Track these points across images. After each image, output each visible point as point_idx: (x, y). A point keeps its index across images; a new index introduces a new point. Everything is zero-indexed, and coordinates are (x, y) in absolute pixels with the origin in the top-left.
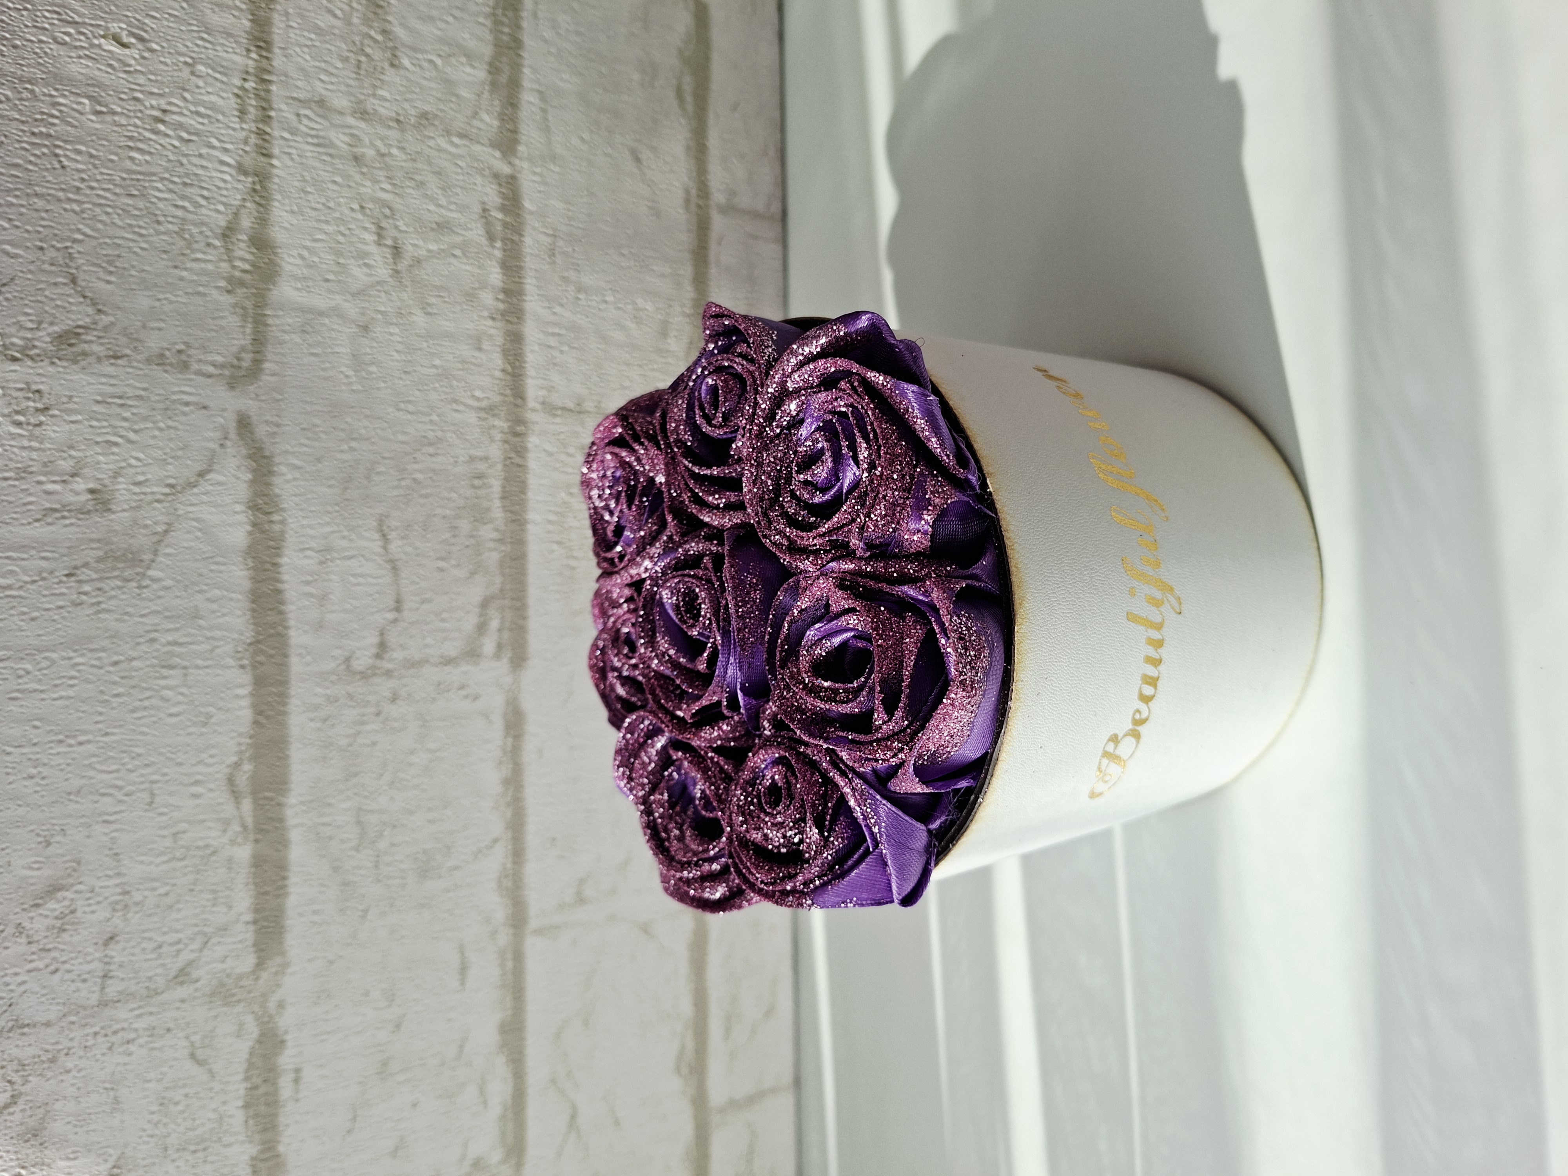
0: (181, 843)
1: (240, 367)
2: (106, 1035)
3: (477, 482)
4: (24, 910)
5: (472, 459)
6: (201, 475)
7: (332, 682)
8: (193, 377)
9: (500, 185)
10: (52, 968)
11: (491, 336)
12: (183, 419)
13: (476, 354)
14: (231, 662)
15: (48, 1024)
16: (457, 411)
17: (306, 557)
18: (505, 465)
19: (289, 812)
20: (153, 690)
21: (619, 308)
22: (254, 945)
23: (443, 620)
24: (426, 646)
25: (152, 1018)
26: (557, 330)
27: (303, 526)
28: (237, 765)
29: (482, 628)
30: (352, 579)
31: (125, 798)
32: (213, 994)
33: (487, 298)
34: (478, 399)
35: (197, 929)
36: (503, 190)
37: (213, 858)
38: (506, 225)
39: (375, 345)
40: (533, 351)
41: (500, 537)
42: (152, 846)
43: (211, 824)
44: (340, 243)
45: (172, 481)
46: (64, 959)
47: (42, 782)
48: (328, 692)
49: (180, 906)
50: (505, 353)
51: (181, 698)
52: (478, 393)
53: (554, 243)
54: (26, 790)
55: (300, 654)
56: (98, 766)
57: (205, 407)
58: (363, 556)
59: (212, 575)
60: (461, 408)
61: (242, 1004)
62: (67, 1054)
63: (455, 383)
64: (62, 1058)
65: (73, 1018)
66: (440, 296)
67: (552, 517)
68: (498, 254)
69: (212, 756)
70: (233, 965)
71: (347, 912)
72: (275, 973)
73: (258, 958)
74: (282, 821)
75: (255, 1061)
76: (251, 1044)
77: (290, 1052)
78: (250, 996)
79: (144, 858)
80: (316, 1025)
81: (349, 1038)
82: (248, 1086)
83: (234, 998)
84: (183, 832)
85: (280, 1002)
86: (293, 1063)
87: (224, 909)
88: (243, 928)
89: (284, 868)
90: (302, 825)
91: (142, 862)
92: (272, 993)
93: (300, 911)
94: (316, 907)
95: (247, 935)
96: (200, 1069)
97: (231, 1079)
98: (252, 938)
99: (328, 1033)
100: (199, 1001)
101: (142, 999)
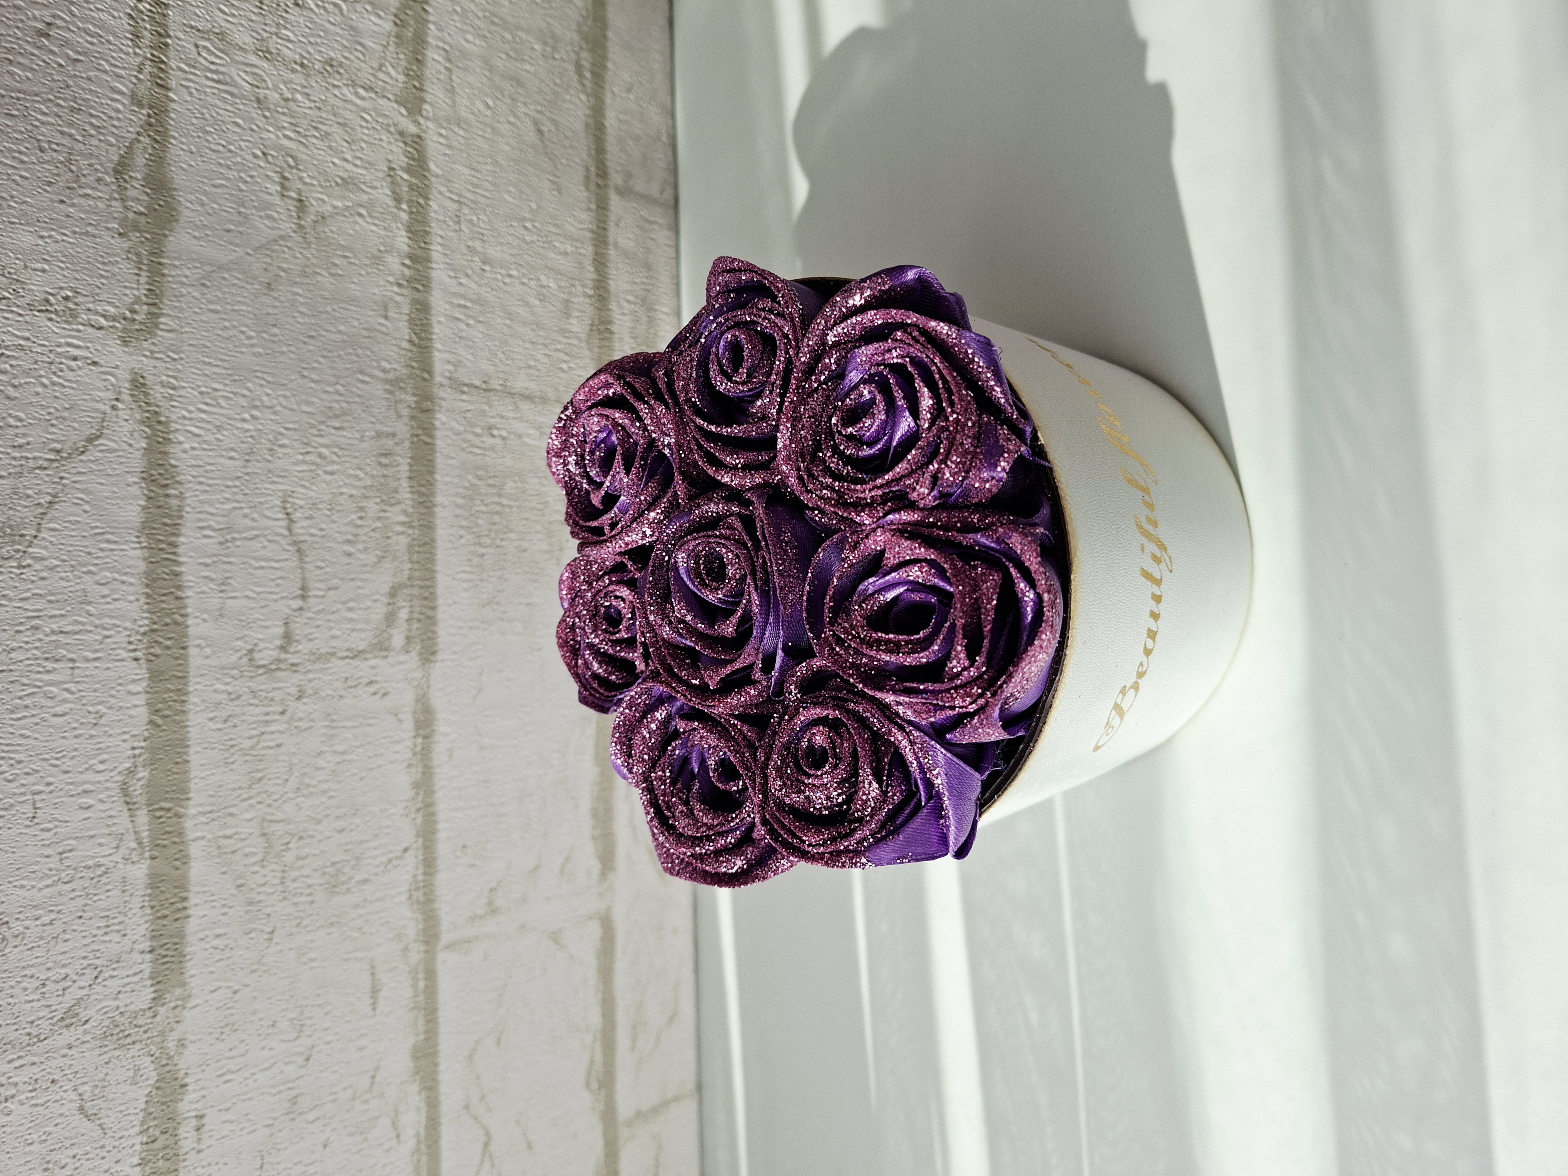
0: (67, 863)
1: (134, 320)
3: (384, 460)
5: (379, 435)
6: (90, 440)
7: (233, 677)
8: (81, 327)
9: (405, 143)
11: (396, 302)
12: (70, 375)
13: (383, 321)
14: (125, 655)
16: (363, 382)
17: (206, 537)
18: (412, 442)
19: (188, 824)
20: (36, 686)
21: (523, 284)
22: (151, 978)
23: (350, 609)
24: (333, 637)
25: (35, 1069)
26: (462, 302)
27: (201, 502)
28: (131, 772)
29: (390, 618)
30: (253, 562)
31: (3, 813)
32: (104, 1036)
33: (394, 263)
34: (384, 371)
35: (85, 963)
36: (409, 149)
37: (104, 880)
38: (411, 187)
39: (277, 304)
40: (439, 322)
41: (406, 519)
42: (35, 868)
43: (102, 840)
44: (241, 190)
45: (58, 446)
48: (229, 688)
49: (67, 937)
50: (411, 322)
51: (67, 695)
52: (384, 364)
53: (459, 211)
55: (198, 646)
57: (95, 363)
58: (265, 536)
59: (101, 554)
60: (367, 379)
61: (138, 1046)
63: (360, 351)
66: (346, 257)
67: (460, 501)
68: (404, 216)
69: (102, 762)
70: (128, 1001)
71: (252, 935)
72: (175, 1008)
73: (155, 991)
74: (180, 834)
75: (152, 1110)
76: (147, 1091)
77: (191, 1096)
78: (146, 1036)
79: (24, 882)
80: (220, 1064)
81: (256, 1077)
82: (145, 1139)
83: (129, 1040)
84: (70, 851)
85: (179, 1040)
86: (195, 1109)
87: (116, 937)
88: (138, 958)
89: (183, 887)
90: (203, 838)
91: (23, 887)
92: (172, 1030)
93: (201, 935)
94: (219, 931)
95: (142, 967)
96: (89, 1125)
97: (126, 1134)
98: (149, 970)
99: (233, 1072)
100: (87, 1045)
101: (22, 1048)
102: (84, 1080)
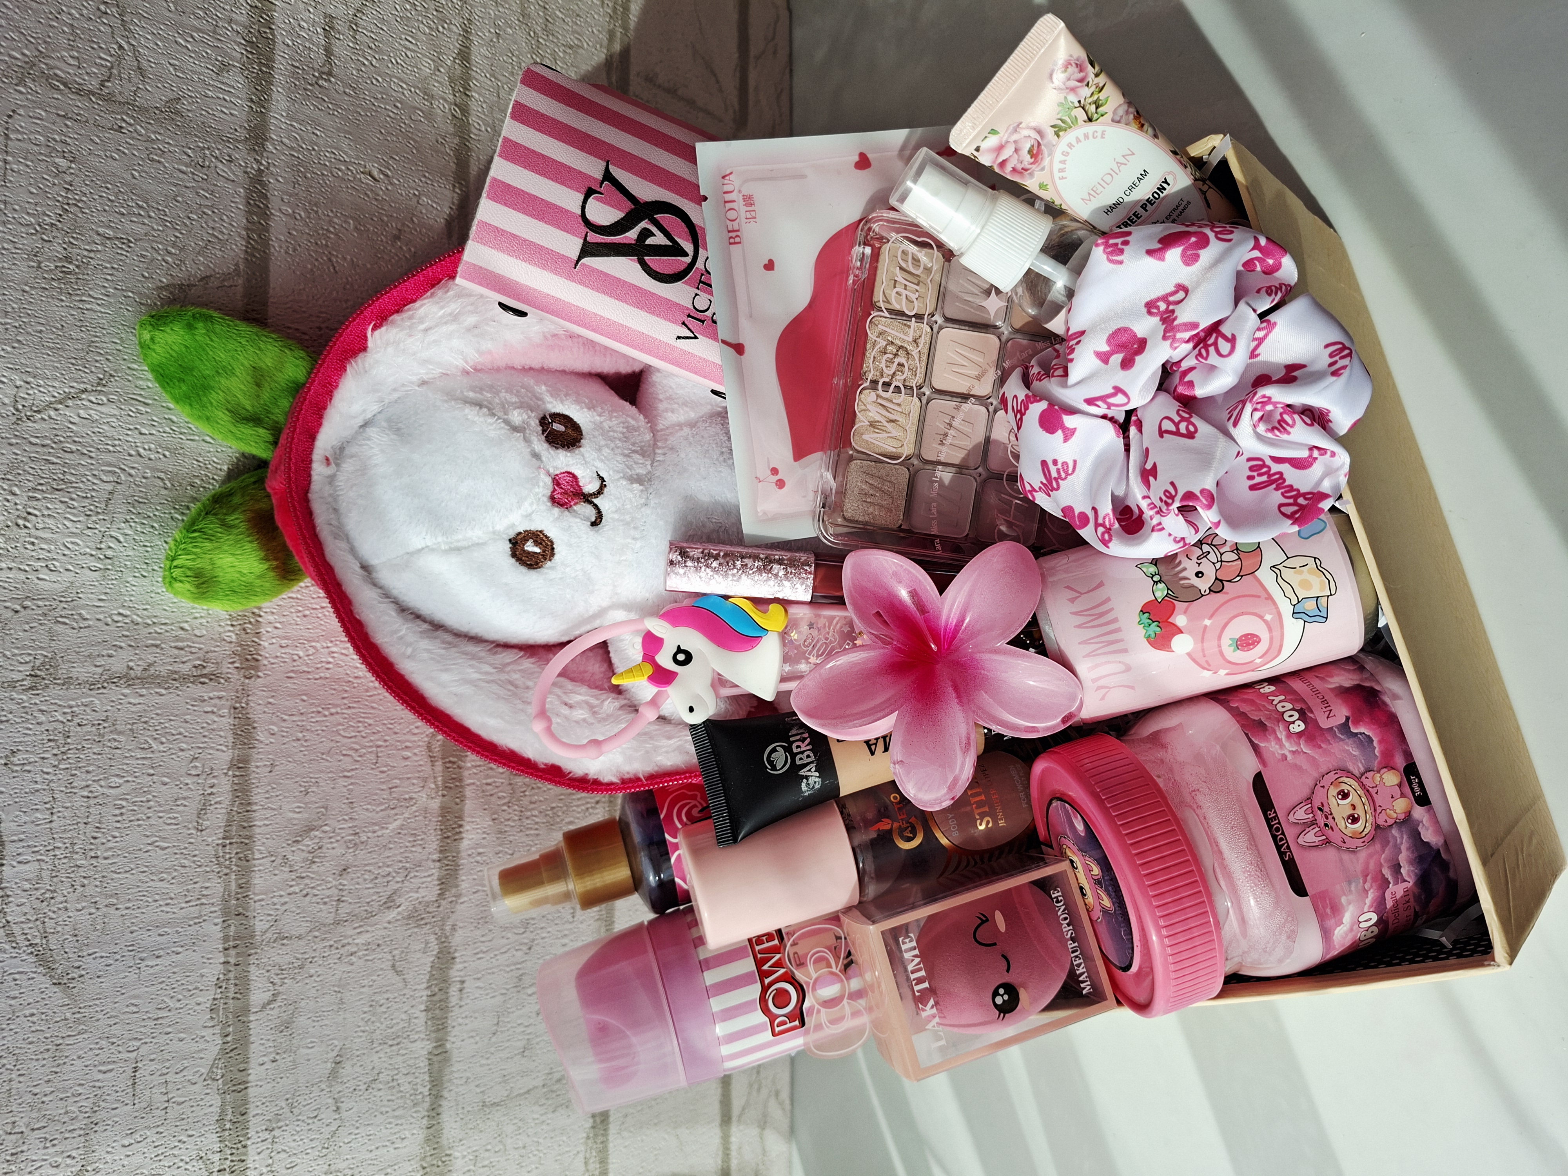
0: (394, 795)
2: (337, 948)
4: (289, 845)
10: (305, 892)
15: (299, 938)
19: (466, 773)
22: (439, 879)
25: (369, 935)
31: (359, 759)
32: (409, 917)
35: (401, 865)
42: (376, 797)
43: (415, 781)
46: (312, 885)
47: (305, 744)
49: (391, 846)
54: (294, 750)
56: (342, 732)
61: (428, 927)
62: (311, 962)
64: (308, 965)
65: (317, 934)
69: (417, 727)
70: (424, 894)
71: (500, 855)
72: (451, 902)
73: (440, 889)
74: (461, 780)
75: (434, 973)
76: (432, 959)
77: (458, 966)
78: (434, 920)
79: (369, 807)
80: (476, 945)
81: (498, 957)
82: (429, 993)
83: (423, 922)
84: (396, 787)
85: (453, 925)
86: (460, 976)
87: (419, 849)
88: (432, 865)
89: (460, 818)
90: (473, 784)
91: (367, 810)
92: (449, 918)
93: (470, 852)
94: (481, 850)
95: (434, 871)
96: (398, 978)
97: (418, 987)
98: (437, 874)
99: (484, 952)
100: (399, 923)
101: (362, 920)
102: (396, 946)
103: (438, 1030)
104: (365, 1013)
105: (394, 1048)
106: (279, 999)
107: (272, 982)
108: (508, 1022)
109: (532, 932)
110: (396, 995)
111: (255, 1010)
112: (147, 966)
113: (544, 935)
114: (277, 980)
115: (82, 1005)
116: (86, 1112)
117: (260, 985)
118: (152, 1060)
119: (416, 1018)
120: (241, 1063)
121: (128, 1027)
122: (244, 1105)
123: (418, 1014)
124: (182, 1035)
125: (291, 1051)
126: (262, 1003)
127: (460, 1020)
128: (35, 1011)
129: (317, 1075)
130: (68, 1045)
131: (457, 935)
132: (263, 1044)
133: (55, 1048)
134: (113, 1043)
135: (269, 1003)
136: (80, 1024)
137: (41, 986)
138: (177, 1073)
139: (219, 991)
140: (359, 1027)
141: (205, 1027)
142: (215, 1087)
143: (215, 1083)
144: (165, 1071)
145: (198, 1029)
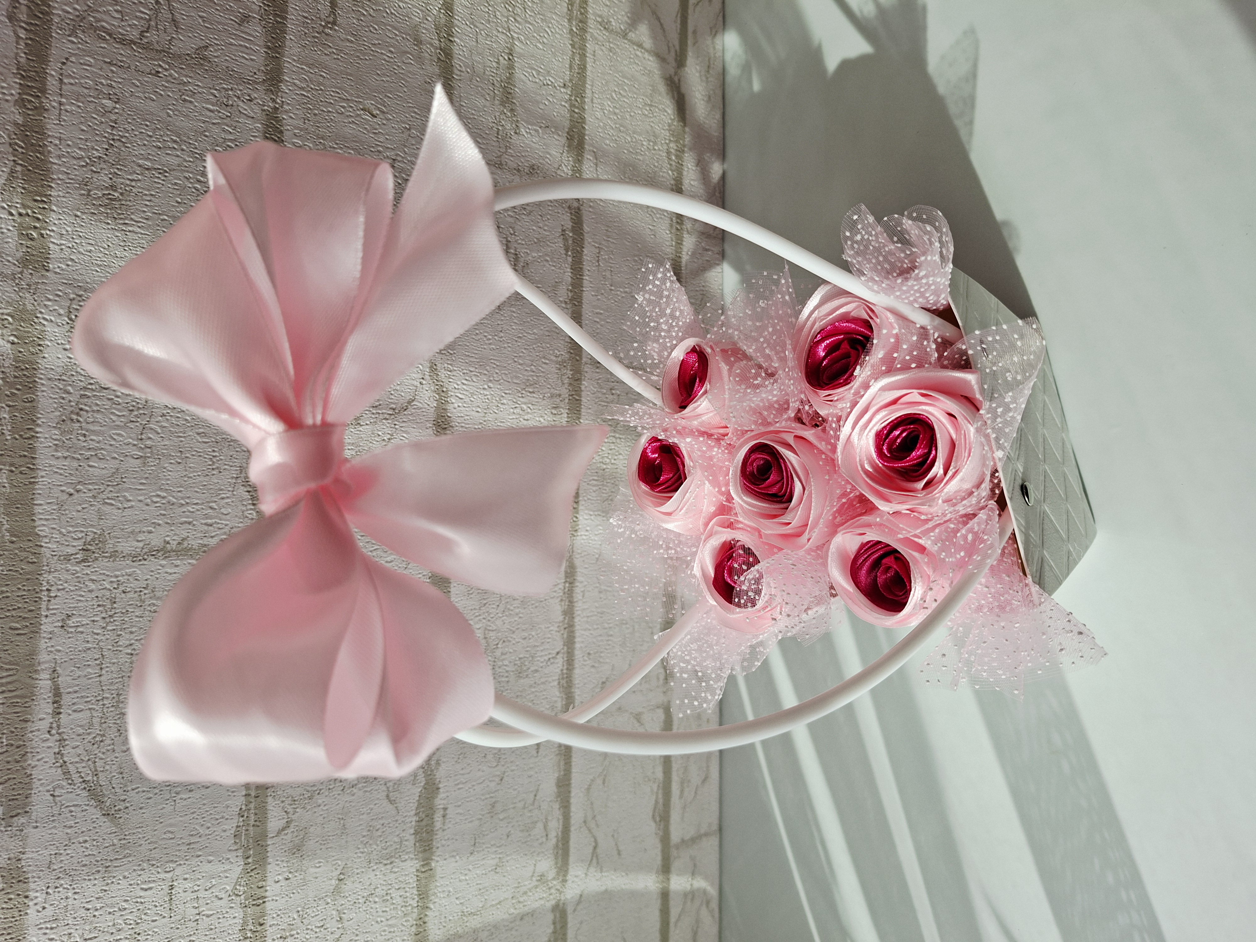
103: (425, 851)
104: (364, 836)
105: (388, 867)
106: (292, 825)
107: (286, 812)
108: (483, 843)
109: (503, 766)
110: (390, 820)
111: (272, 835)
112: (181, 799)
113: (513, 768)
114: (290, 810)
115: (126, 833)
116: (130, 924)
117: (275, 814)
118: (185, 879)
119: (406, 841)
120: (260, 881)
121: (165, 851)
122: (261, 917)
123: (408, 837)
124: (211, 858)
125: (301, 871)
126: (277, 829)
127: (443, 842)
128: (88, 838)
129: (324, 891)
130: (115, 867)
131: (441, 768)
132: (278, 865)
133: (104, 869)
134: (153, 865)
135: (284, 829)
136: (125, 849)
137: (93, 816)
138: (206, 890)
139: (241, 819)
140: (359, 849)
141: (230, 850)
142: (239, 902)
143: (238, 898)
144: (196, 888)
145: (224, 853)
